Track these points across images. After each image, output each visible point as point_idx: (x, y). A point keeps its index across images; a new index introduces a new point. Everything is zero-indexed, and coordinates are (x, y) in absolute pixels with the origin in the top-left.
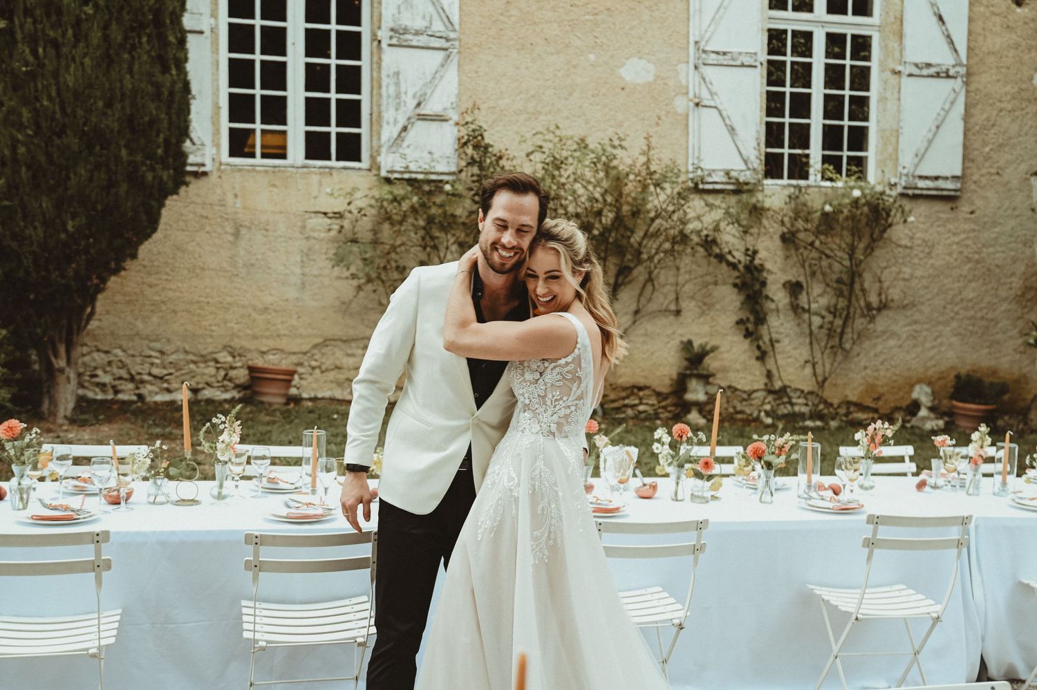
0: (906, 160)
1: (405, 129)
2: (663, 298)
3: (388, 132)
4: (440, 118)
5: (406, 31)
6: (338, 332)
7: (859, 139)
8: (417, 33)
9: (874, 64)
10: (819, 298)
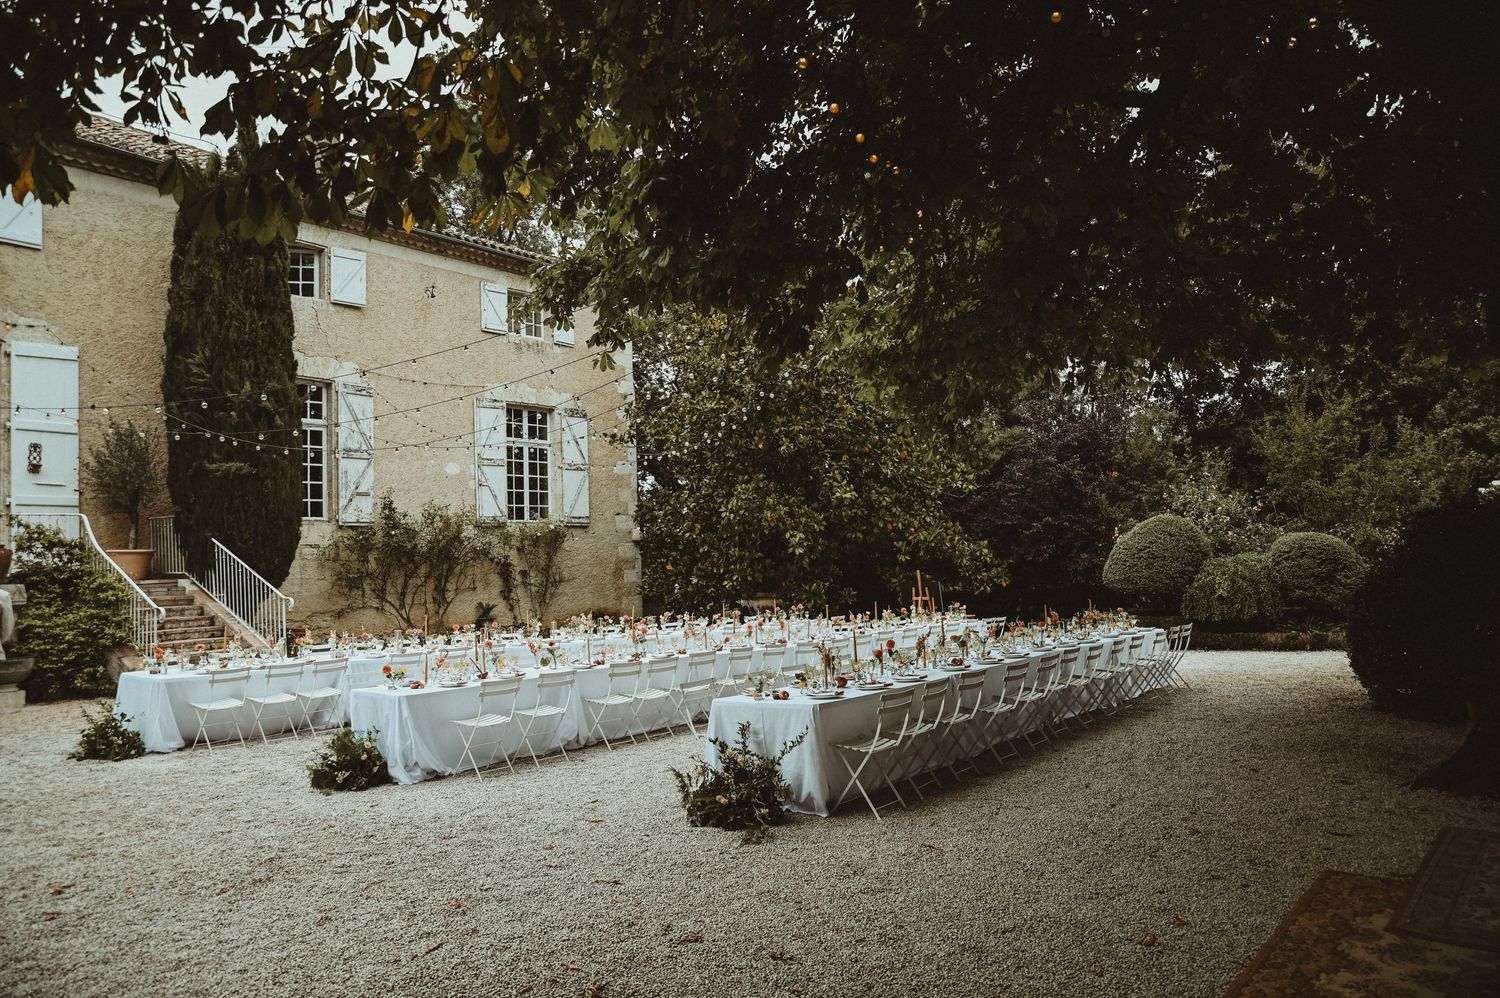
0: (567, 509)
1: (351, 500)
2: (467, 583)
3: (343, 502)
4: (367, 494)
5: (350, 450)
6: (319, 608)
7: (544, 498)
8: (356, 451)
9: (549, 463)
10: (534, 578)
